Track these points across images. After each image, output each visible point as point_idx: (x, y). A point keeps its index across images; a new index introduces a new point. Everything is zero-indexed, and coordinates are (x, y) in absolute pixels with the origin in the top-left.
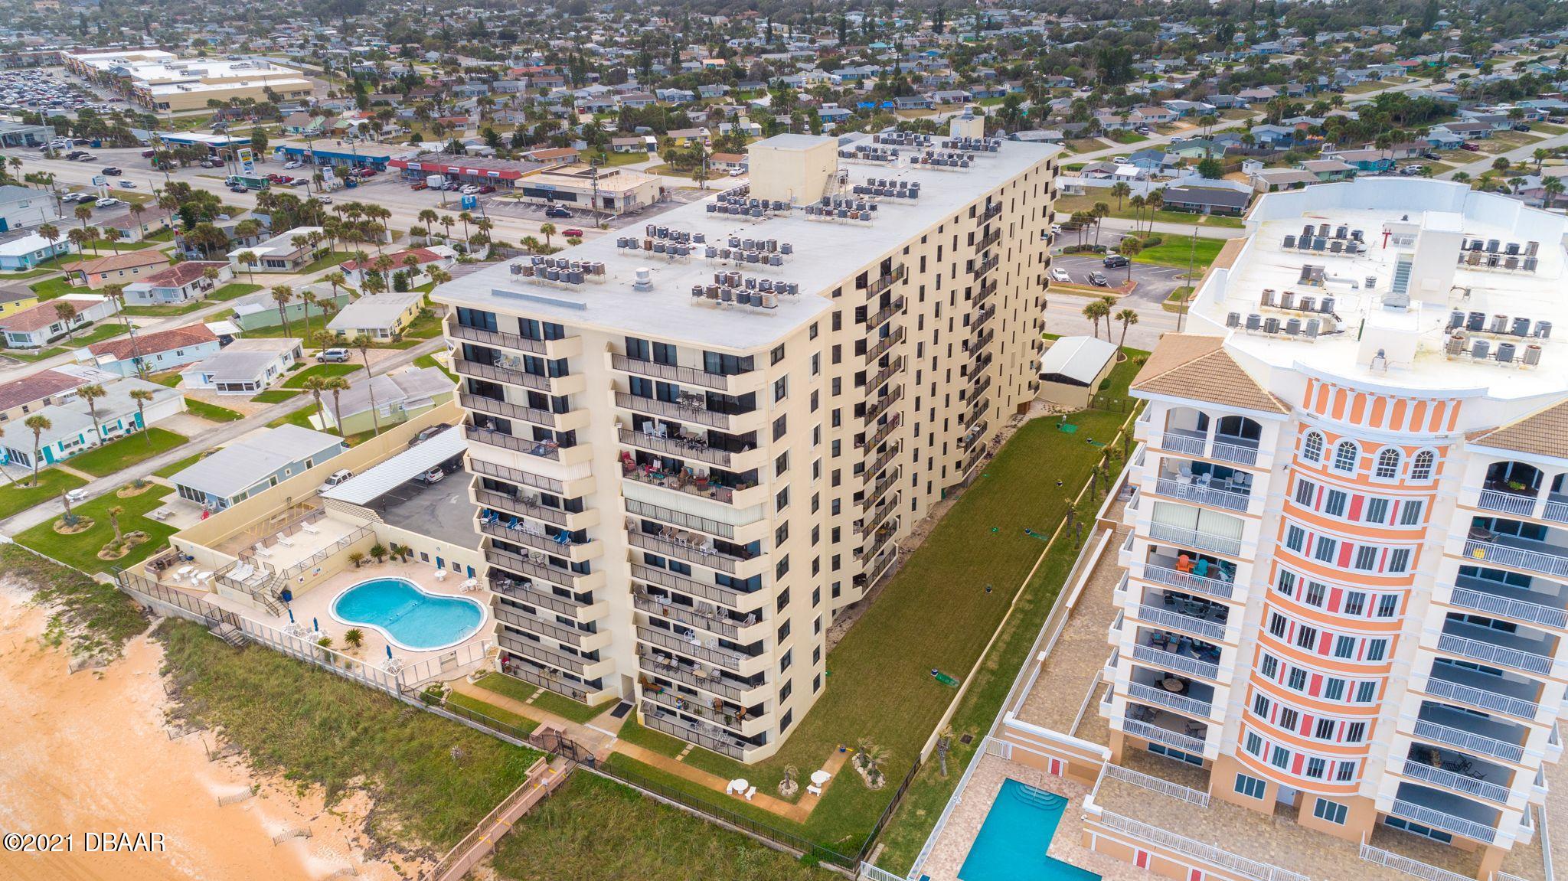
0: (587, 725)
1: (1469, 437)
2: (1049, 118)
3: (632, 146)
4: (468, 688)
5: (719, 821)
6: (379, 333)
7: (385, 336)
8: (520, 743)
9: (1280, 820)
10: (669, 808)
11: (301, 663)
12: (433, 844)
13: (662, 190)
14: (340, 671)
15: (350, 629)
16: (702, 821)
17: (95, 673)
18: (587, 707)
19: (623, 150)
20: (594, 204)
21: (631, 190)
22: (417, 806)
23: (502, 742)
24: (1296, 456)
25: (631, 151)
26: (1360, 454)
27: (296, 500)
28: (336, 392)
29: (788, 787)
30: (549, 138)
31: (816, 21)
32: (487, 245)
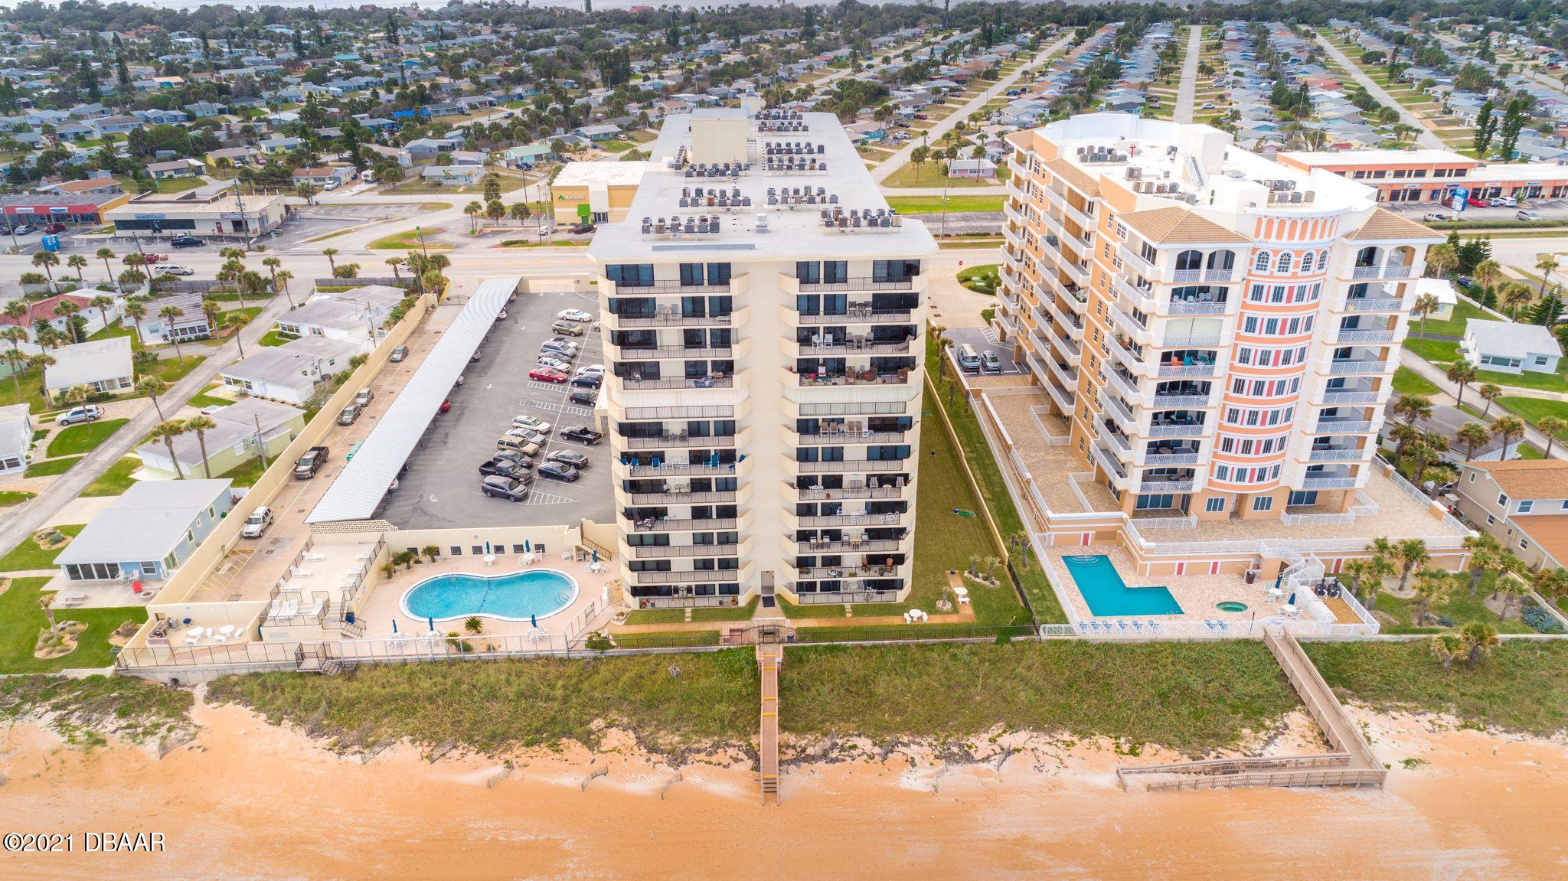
0: (754, 619)
1: (1347, 236)
2: (591, 115)
3: (176, 171)
4: (621, 628)
5: (921, 641)
6: (118, 383)
7: (123, 386)
8: (715, 648)
9: (1234, 520)
10: (875, 647)
11: (434, 662)
12: (720, 736)
13: (287, 208)
14: (485, 655)
15: (465, 621)
16: (908, 645)
17: (191, 748)
18: (741, 608)
19: (166, 175)
20: (220, 229)
21: (264, 210)
22: (678, 717)
23: (698, 655)
24: (1250, 271)
25: (176, 176)
26: (1293, 259)
27: (228, 547)
28: (201, 433)
29: (944, 605)
30: (58, 169)
31: (248, 35)
32: (146, 282)
